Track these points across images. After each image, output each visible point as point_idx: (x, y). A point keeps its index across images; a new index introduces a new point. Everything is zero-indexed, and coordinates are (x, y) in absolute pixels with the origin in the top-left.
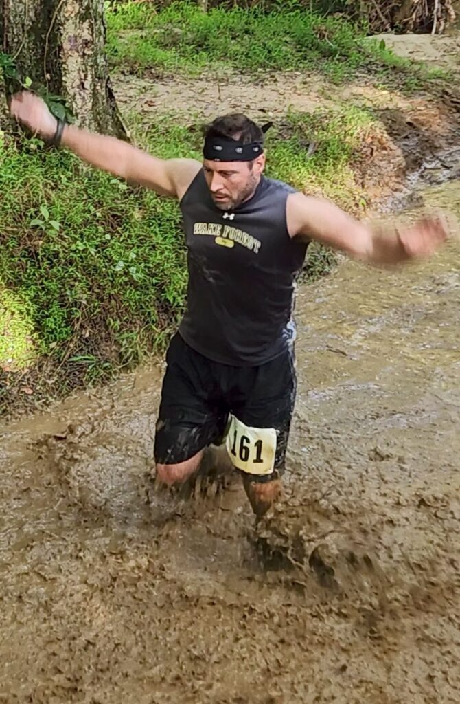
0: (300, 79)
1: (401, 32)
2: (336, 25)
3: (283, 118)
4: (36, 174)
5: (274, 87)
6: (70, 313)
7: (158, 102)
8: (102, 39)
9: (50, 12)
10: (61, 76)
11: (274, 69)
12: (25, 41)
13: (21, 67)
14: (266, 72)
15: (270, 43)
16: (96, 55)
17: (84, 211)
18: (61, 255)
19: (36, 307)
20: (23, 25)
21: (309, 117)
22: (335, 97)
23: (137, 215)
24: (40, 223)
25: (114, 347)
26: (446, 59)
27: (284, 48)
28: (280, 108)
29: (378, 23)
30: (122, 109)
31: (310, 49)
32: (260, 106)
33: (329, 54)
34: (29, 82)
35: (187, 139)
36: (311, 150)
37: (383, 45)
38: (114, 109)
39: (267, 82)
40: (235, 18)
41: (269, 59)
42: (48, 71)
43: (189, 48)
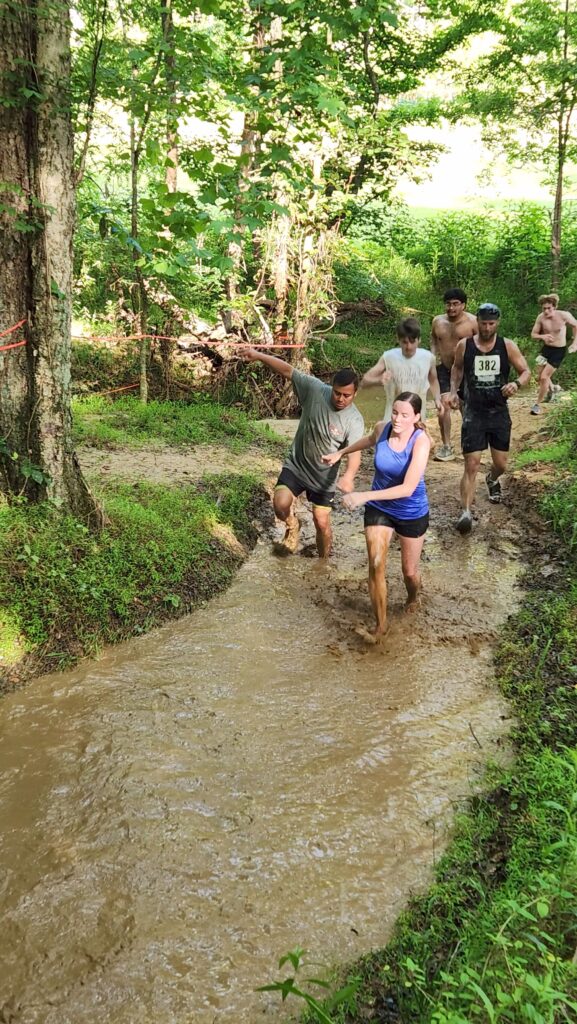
0: (212, 450)
1: (280, 416)
2: (235, 415)
3: (200, 478)
4: (21, 522)
5: (194, 456)
6: (47, 622)
7: (112, 466)
8: (69, 425)
9: (31, 406)
10: (39, 451)
11: (194, 443)
12: (13, 427)
13: (11, 445)
14: (188, 446)
15: (191, 426)
16: (65, 436)
17: (57, 548)
18: (40, 580)
19: (21, 618)
20: (12, 415)
21: (217, 477)
22: (235, 463)
23: (96, 549)
24: (25, 557)
25: (80, 645)
27: (201, 429)
28: (198, 471)
29: (265, 410)
30: (85, 473)
31: (219, 430)
32: (184, 470)
33: (232, 433)
34: (16, 456)
35: (133, 493)
36: (219, 500)
37: (268, 427)
38: (79, 474)
39: (189, 453)
40: (166, 408)
41: (190, 437)
42: (30, 448)
43: (134, 429)
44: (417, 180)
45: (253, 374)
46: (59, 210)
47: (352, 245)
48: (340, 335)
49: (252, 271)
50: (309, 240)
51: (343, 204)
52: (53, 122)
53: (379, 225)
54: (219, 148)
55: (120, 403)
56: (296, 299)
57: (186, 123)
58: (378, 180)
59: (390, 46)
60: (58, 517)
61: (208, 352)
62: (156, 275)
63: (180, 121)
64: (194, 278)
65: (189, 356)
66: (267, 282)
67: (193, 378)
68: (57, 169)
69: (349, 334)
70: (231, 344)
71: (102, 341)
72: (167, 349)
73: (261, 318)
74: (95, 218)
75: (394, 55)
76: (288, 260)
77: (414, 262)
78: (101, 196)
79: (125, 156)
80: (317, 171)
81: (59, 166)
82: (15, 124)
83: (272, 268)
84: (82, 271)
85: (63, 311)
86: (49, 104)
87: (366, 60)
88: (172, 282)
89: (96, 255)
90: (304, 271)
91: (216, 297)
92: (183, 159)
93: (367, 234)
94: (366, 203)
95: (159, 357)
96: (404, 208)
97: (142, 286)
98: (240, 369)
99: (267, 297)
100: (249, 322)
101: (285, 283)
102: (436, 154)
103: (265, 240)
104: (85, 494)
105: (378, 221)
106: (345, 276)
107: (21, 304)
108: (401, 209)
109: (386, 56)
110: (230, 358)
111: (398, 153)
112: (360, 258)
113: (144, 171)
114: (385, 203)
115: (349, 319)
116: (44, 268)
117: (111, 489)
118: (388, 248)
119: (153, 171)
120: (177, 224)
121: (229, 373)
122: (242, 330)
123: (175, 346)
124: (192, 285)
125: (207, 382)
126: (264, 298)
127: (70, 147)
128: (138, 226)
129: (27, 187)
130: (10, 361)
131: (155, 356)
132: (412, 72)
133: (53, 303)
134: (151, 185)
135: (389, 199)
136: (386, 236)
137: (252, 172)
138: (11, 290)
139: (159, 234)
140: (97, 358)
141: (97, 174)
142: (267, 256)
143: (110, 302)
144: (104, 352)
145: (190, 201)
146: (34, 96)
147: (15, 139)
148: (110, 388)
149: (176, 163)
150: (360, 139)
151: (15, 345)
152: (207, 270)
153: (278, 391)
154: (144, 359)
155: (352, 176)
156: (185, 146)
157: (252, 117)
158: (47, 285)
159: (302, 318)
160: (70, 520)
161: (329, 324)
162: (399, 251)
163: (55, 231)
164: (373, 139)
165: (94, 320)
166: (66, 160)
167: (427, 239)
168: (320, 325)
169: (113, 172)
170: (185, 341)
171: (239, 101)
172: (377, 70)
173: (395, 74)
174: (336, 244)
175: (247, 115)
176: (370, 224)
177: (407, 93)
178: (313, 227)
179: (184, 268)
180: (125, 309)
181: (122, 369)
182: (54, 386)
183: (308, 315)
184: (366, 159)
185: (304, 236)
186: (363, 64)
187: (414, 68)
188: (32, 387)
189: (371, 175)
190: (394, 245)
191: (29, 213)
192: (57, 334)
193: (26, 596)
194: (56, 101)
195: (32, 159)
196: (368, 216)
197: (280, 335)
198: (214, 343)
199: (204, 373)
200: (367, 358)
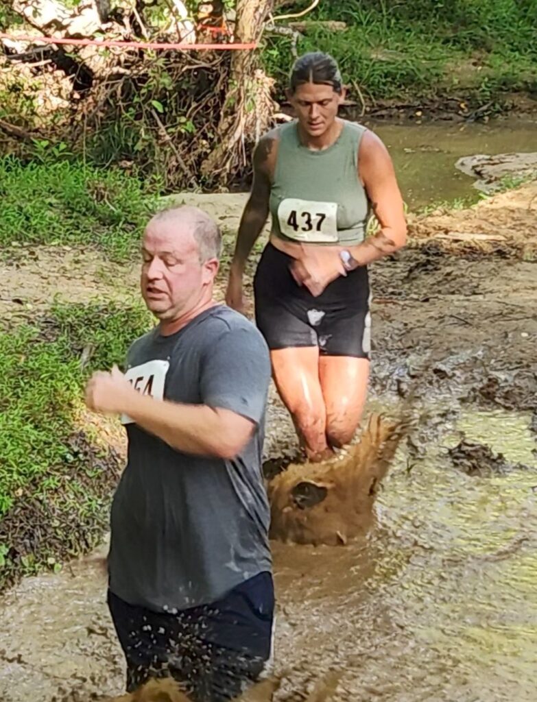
0: (70, 257)
1: (210, 187)
2: (119, 185)
3: (46, 311)
5: (35, 268)
11: (35, 243)
14: (23, 247)
15: (28, 207)
21: (82, 310)
22: (119, 281)
27: (49, 214)
28: (44, 297)
29: (179, 176)
31: (84, 215)
32: (14, 295)
33: (113, 221)
36: (85, 356)
39: (25, 261)
41: (27, 228)
45: (155, 103)
48: (331, 23)
61: (63, 61)
65: (26, 68)
67: (34, 113)
69: (349, 21)
98: (127, 94)
110: (107, 72)
121: (107, 102)
122: (132, 17)
125: (63, 119)
153: (205, 137)
168: (289, 4)
170: (17, 39)
197: (208, 24)
198: (77, 42)
199: (56, 102)
200: (386, 68)
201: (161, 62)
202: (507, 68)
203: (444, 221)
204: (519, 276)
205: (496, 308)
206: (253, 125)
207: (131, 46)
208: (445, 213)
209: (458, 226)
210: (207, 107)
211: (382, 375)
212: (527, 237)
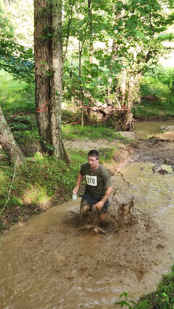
1: (123, 131)
2: (110, 130)
3: (99, 149)
4: (47, 162)
5: (97, 143)
6: (54, 191)
7: (73, 146)
8: (61, 133)
9: (50, 127)
10: (52, 141)
11: (97, 139)
12: (44, 134)
13: (44, 139)
14: (95, 139)
15: (96, 133)
16: (59, 136)
17: (57, 169)
18: (52, 179)
19: (47, 190)
20: (44, 130)
21: (104, 149)
22: (110, 145)
23: (68, 170)
24: (48, 172)
25: (64, 198)
26: (132, 137)
27: (99, 134)
28: (98, 147)
29: (119, 129)
30: (65, 147)
31: (105, 135)
32: (94, 146)
33: (109, 136)
34: (45, 142)
35: (79, 153)
36: (105, 156)
37: (119, 134)
38: (63, 148)
40: (89, 128)
41: (96, 137)
42: (49, 140)
43: (80, 134)
44: (166, 58)
45: (115, 118)
46: (58, 69)
47: (145, 79)
48: (142, 106)
49: (115, 87)
50: (132, 77)
51: (143, 66)
52: (57, 43)
53: (154, 72)
54: (105, 50)
55: (75, 127)
56: (128, 95)
57: (95, 43)
58: (154, 58)
59: (158, 18)
60: (57, 160)
61: (101, 112)
62: (86, 89)
63: (94, 42)
64: (97, 89)
65: (96, 113)
66: (119, 90)
67: (97, 120)
68: (58, 57)
69: (144, 106)
70: (109, 109)
71: (70, 109)
72: (89, 111)
73: (118, 101)
74: (68, 72)
75: (159, 20)
76: (126, 83)
77: (165, 84)
78: (70, 66)
79: (77, 53)
80: (135, 56)
81: (58, 56)
82: (45, 44)
83: (121, 86)
84: (64, 88)
85: (59, 99)
86: (56, 38)
87: (150, 22)
88: (91, 91)
89: (69, 83)
90: (131, 87)
91: (104, 95)
92: (94, 54)
93: (150, 75)
94: (150, 66)
95: (87, 113)
96: (162, 67)
97: (82, 92)
98: (111, 117)
99: (119, 95)
100: (114, 102)
101: (125, 90)
102: (172, 50)
103: (119, 77)
104: (65, 153)
105: (154, 71)
106: (143, 88)
107: (47, 97)
108: (161, 67)
109: (156, 20)
110: (108, 113)
111: (160, 50)
112: (148, 82)
113: (83, 58)
114: (156, 66)
115: (144, 101)
116: (53, 86)
117: (73, 152)
118: (157, 79)
119: (85, 58)
120: (93, 73)
121: (108, 118)
122: (112, 105)
123: (92, 110)
124: (97, 92)
125: (101, 121)
126: (118, 95)
127: (61, 50)
128: (81, 74)
129: (49, 62)
130: (44, 114)
131: (86, 113)
132: (164, 25)
133: (56, 97)
134: (85, 62)
135: (157, 64)
136: (156, 76)
137: (115, 57)
138: (44, 93)
139: (87, 76)
140: (69, 114)
141: (69, 59)
142: (120, 82)
143: (72, 97)
144: (71, 112)
145: (96, 66)
146: (51, 35)
147: (45, 48)
148: (72, 123)
149: (92, 55)
150: (148, 46)
151: (45, 109)
152: (102, 87)
153: (122, 123)
154: (83, 114)
155: (146, 58)
156: (95, 50)
157: (115, 40)
158: (55, 92)
159: (130, 101)
160: (61, 162)
161: (138, 102)
162: (160, 80)
163: (57, 75)
164: (152, 46)
165: (68, 103)
166: (60, 54)
167: (169, 76)
168: (135, 103)
169: (74, 58)
170: (94, 108)
171: (111, 36)
172: (154, 25)
173: (159, 26)
174: (141, 78)
175: (114, 40)
176: (151, 72)
177: (163, 32)
178: (134, 73)
179: (94, 86)
180: (77, 99)
181: (76, 117)
182: (56, 121)
183: (132, 100)
184: (150, 52)
185: (131, 76)
186: (149, 23)
187: (165, 24)
188: (50, 122)
189: (152, 57)
190: (158, 78)
191: (50, 70)
192: (57, 106)
193: (48, 183)
194: (58, 37)
195: (50, 54)
196: (150, 70)
197: (123, 106)
198: (103, 109)
199: (100, 118)
200: (150, 113)
201: (116, 112)
202: (168, 113)
203: (159, 136)
204: (170, 144)
205: (167, 149)
206: (130, 121)
207: (112, 110)
208: (159, 135)
209: (161, 137)
210: (123, 119)
211: (150, 159)
212: (171, 138)
